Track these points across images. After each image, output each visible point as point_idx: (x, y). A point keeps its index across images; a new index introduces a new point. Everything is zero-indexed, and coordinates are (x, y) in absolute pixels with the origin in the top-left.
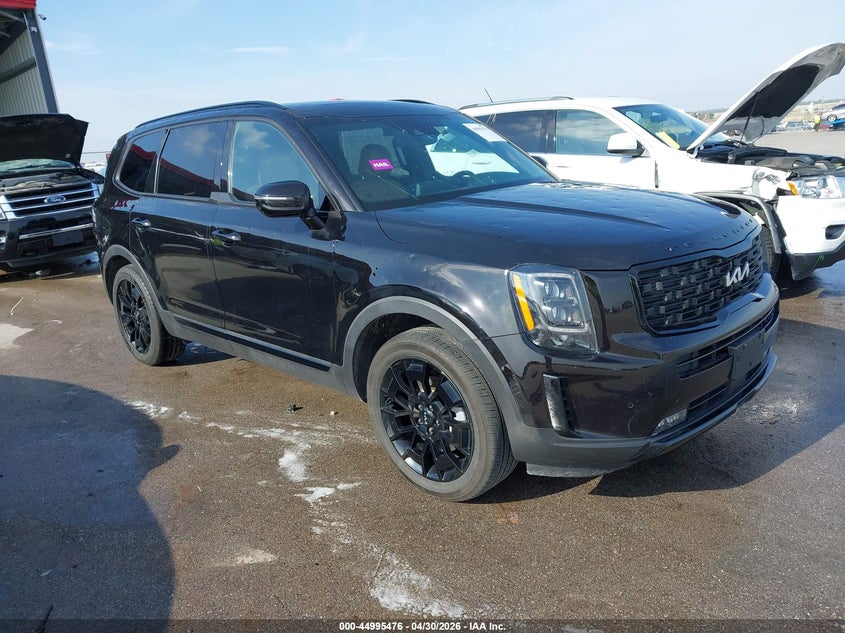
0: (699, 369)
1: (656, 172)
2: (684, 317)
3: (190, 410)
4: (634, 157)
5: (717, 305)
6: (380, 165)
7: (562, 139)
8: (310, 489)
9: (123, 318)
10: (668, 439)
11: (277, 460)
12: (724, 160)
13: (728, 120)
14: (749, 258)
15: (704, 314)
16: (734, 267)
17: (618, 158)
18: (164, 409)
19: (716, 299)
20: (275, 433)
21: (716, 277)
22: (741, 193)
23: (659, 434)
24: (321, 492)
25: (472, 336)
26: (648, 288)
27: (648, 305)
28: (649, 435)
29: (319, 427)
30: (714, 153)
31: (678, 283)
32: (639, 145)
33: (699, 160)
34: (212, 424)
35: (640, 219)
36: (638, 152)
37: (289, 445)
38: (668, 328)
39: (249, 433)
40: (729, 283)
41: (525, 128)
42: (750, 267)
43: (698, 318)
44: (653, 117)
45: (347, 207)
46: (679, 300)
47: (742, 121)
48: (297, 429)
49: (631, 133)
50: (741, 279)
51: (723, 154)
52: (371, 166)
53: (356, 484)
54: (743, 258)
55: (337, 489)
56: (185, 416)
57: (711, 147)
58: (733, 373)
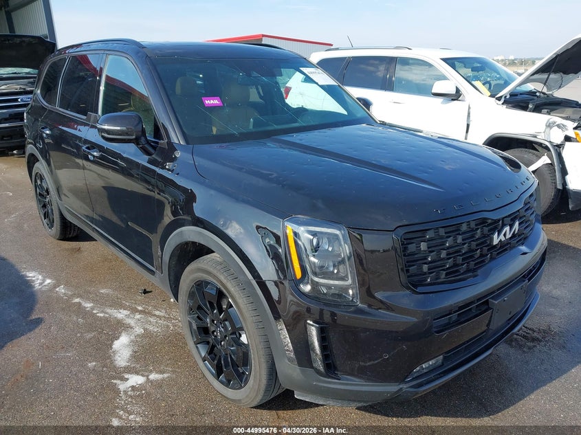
0: (458, 323)
1: (469, 114)
2: (447, 274)
3: (67, 284)
4: (453, 100)
5: (483, 261)
6: (212, 102)
7: (400, 80)
8: (126, 376)
9: (39, 201)
10: (420, 385)
11: (113, 342)
12: (525, 108)
13: (533, 74)
14: (521, 215)
15: (468, 271)
16: (504, 225)
17: (440, 100)
18: (48, 281)
19: (482, 256)
20: (121, 314)
21: (484, 236)
22: (536, 137)
23: (414, 379)
24: (135, 380)
25: (250, 276)
26: (412, 248)
27: (410, 263)
28: (403, 381)
29: (157, 313)
30: (519, 101)
31: (444, 244)
32: (458, 90)
33: (505, 106)
34: (77, 300)
35: (419, 175)
36: (457, 96)
37: (127, 328)
38: (430, 284)
39: (102, 312)
40: (496, 241)
41: (371, 68)
42: (519, 224)
43: (463, 274)
44: (473, 68)
45: (174, 139)
46: (443, 259)
47: (545, 76)
48: (140, 312)
49: (453, 80)
50: (508, 236)
51: (525, 103)
52: (203, 103)
53: (166, 375)
54: (513, 218)
55: (148, 379)
56: (61, 290)
57: (517, 95)
58: (492, 323)
